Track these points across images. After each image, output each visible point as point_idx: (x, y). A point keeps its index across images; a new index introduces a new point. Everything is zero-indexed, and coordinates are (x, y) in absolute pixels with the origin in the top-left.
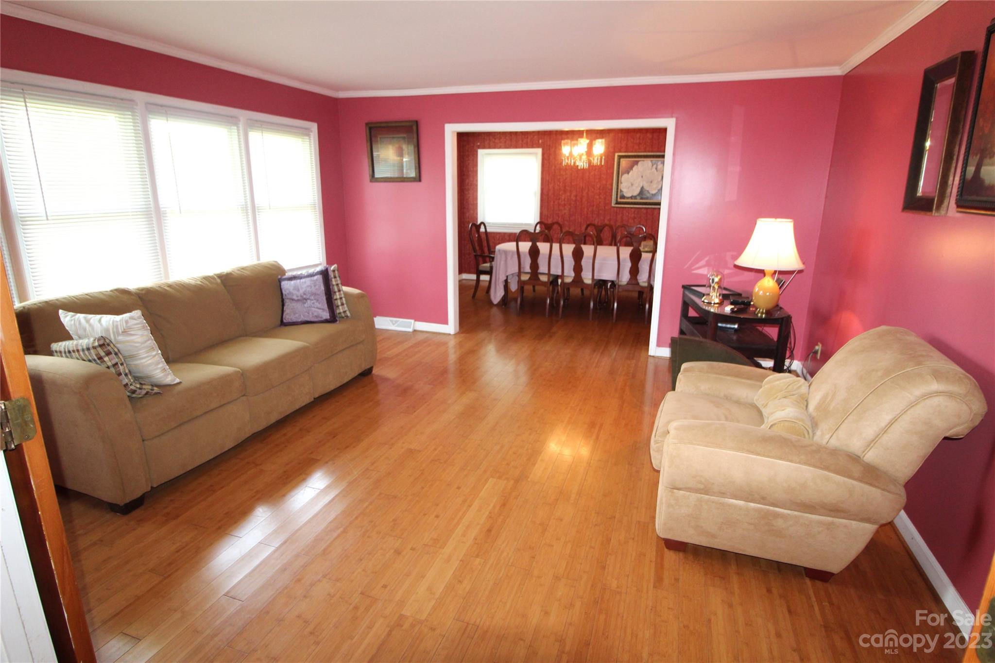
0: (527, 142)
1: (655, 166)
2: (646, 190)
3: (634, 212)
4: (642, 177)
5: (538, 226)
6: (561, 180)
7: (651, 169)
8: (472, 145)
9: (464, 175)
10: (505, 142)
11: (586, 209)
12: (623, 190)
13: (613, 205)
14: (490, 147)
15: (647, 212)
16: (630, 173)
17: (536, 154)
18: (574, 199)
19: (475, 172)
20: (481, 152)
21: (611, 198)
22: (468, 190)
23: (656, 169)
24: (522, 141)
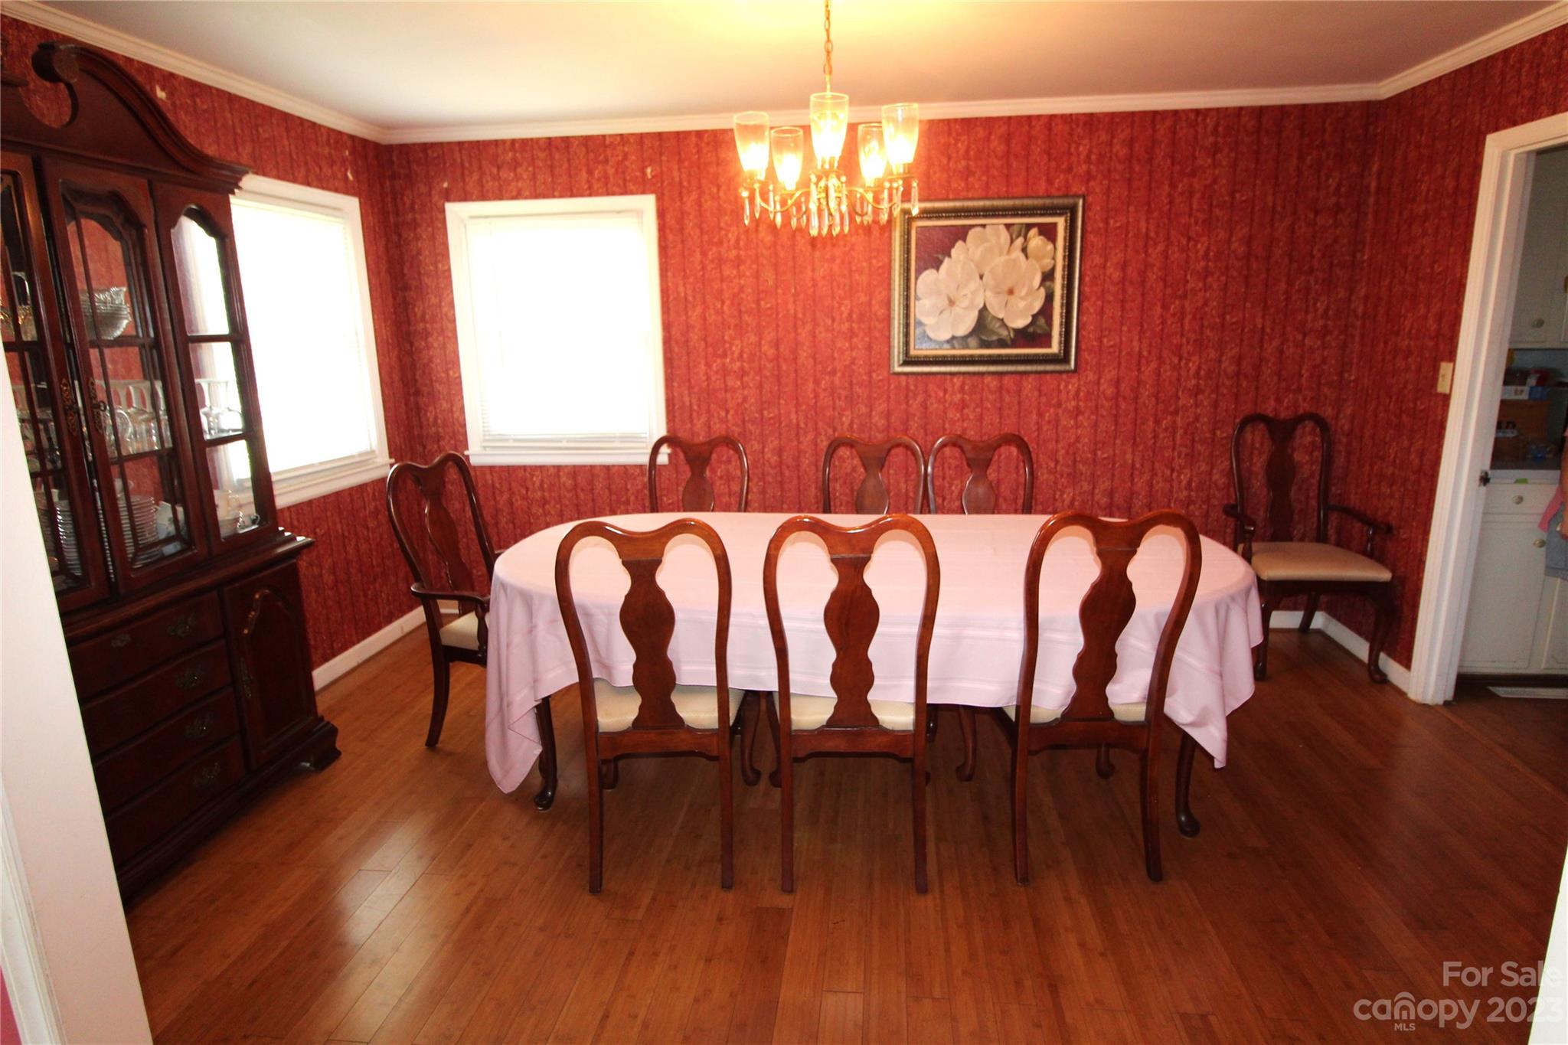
0: (606, 178)
1: (1019, 241)
2: (995, 318)
3: (962, 387)
4: (981, 277)
5: (665, 450)
6: (726, 295)
7: (1009, 252)
8: (423, 189)
9: (406, 288)
10: (534, 178)
11: (811, 385)
12: (924, 320)
13: (898, 369)
14: (483, 197)
15: (1001, 388)
16: (944, 267)
17: (639, 213)
18: (771, 352)
19: (445, 277)
20: (457, 213)
21: (889, 346)
22: (426, 335)
23: (1024, 250)
24: (590, 172)
